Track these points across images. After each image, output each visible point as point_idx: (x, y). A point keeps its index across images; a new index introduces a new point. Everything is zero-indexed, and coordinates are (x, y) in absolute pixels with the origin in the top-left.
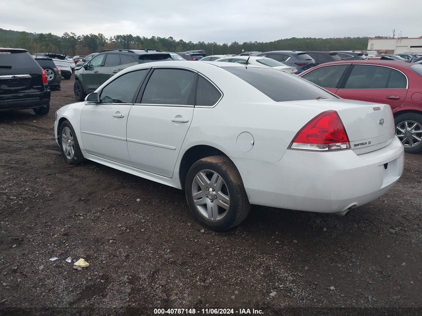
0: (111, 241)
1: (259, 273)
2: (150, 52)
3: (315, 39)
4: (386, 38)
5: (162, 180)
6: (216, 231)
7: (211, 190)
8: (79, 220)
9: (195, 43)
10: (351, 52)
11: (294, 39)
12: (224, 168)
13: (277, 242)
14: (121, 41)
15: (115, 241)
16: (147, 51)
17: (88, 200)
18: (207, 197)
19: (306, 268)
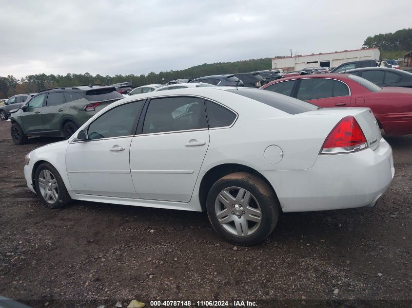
0: (151, 277)
1: (311, 275)
2: (95, 88)
3: (224, 63)
4: (284, 57)
5: (176, 206)
6: (249, 246)
7: (237, 206)
8: (102, 262)
9: (112, 76)
10: (268, 71)
11: (205, 65)
12: (251, 182)
13: (308, 245)
14: (34, 82)
15: (155, 276)
16: (91, 87)
17: (98, 241)
18: (234, 214)
19: (348, 262)
